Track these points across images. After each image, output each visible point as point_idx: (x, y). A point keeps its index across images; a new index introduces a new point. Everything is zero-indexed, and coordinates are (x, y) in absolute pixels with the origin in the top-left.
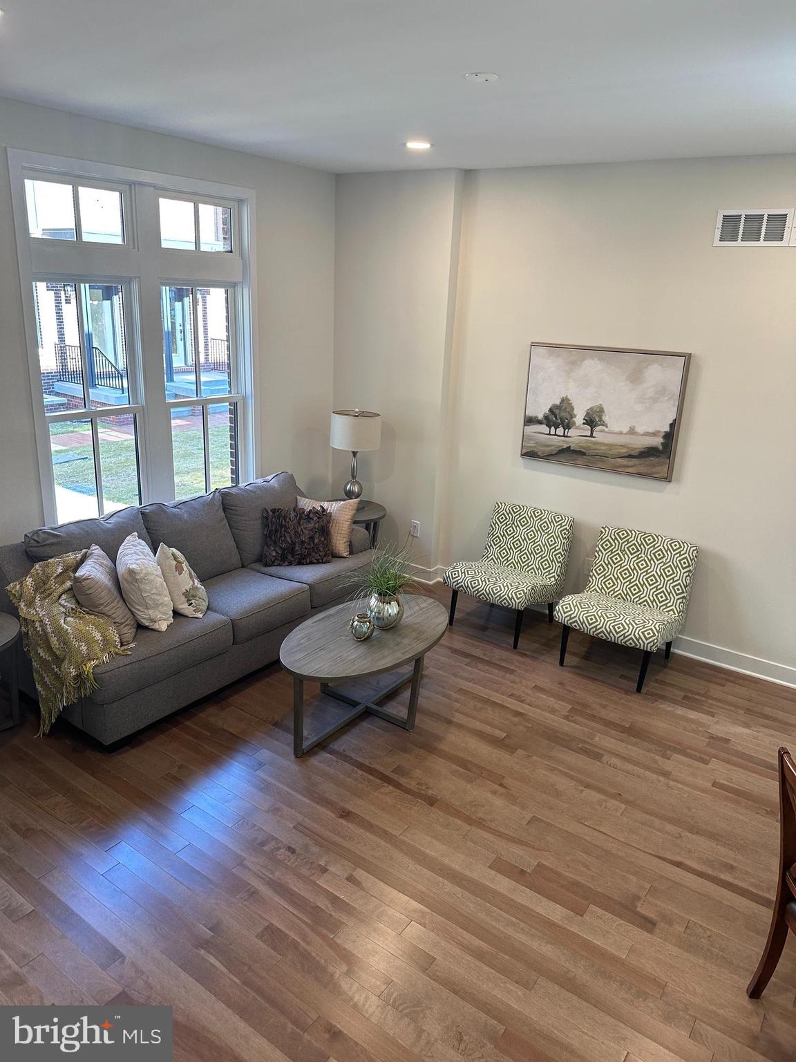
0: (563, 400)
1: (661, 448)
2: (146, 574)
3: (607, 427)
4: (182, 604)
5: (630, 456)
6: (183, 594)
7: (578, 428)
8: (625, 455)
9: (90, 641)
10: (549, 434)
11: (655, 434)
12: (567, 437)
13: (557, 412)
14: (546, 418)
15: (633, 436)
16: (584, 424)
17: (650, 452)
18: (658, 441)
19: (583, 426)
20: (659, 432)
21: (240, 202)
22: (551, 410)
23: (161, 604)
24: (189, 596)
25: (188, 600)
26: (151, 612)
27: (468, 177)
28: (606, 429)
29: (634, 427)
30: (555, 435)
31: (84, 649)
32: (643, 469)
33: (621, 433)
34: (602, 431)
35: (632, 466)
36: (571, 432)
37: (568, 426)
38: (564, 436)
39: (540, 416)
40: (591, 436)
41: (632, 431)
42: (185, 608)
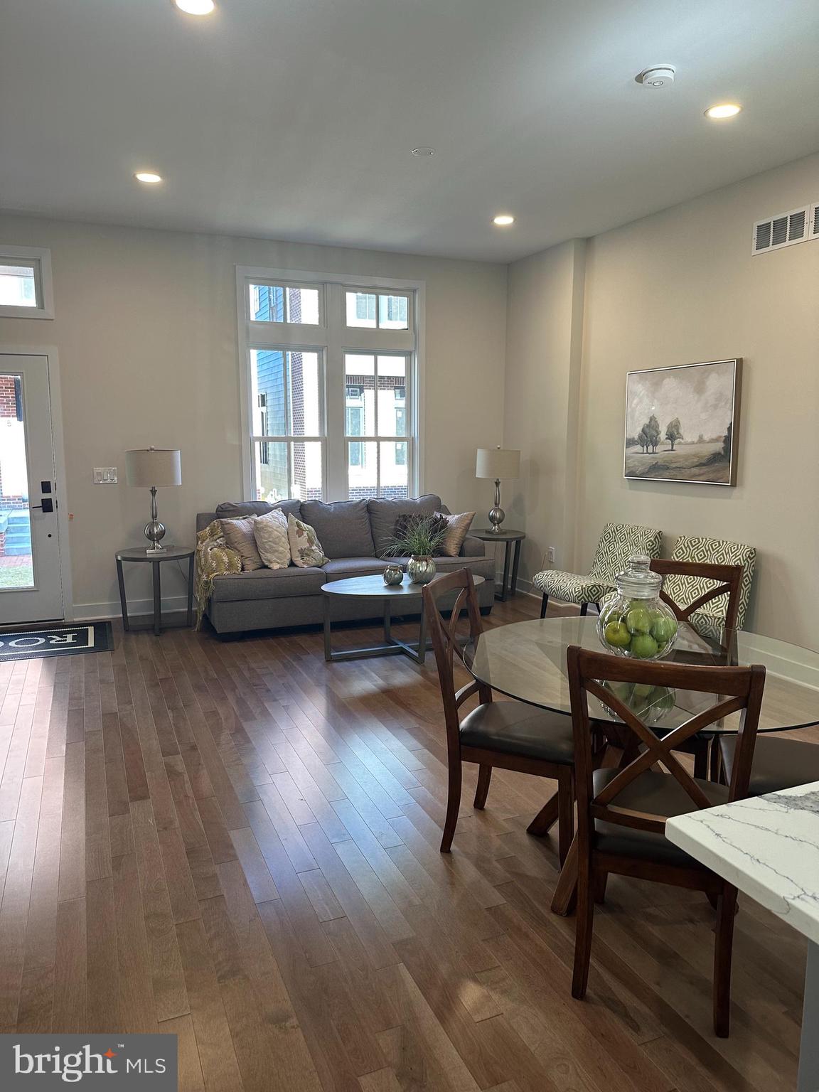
0: (651, 419)
1: (722, 453)
2: (266, 526)
3: (683, 439)
4: (298, 557)
5: (701, 465)
6: (299, 551)
7: (663, 444)
8: (697, 464)
9: (219, 561)
10: (643, 453)
11: (717, 440)
12: (656, 453)
13: (647, 430)
14: (640, 437)
15: (702, 445)
16: (667, 439)
17: (716, 458)
18: (719, 446)
19: (666, 441)
20: (720, 437)
21: (414, 291)
22: (643, 430)
23: (277, 551)
24: (303, 553)
25: (302, 556)
26: (269, 555)
27: (587, 244)
28: (683, 441)
29: (702, 435)
30: (647, 453)
31: (214, 565)
32: (712, 476)
33: (693, 443)
34: (680, 443)
35: (703, 474)
36: (659, 449)
37: (655, 444)
38: (653, 453)
39: (636, 437)
40: (672, 450)
41: (701, 440)
42: (298, 561)
